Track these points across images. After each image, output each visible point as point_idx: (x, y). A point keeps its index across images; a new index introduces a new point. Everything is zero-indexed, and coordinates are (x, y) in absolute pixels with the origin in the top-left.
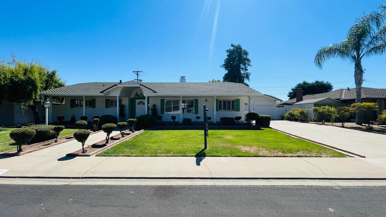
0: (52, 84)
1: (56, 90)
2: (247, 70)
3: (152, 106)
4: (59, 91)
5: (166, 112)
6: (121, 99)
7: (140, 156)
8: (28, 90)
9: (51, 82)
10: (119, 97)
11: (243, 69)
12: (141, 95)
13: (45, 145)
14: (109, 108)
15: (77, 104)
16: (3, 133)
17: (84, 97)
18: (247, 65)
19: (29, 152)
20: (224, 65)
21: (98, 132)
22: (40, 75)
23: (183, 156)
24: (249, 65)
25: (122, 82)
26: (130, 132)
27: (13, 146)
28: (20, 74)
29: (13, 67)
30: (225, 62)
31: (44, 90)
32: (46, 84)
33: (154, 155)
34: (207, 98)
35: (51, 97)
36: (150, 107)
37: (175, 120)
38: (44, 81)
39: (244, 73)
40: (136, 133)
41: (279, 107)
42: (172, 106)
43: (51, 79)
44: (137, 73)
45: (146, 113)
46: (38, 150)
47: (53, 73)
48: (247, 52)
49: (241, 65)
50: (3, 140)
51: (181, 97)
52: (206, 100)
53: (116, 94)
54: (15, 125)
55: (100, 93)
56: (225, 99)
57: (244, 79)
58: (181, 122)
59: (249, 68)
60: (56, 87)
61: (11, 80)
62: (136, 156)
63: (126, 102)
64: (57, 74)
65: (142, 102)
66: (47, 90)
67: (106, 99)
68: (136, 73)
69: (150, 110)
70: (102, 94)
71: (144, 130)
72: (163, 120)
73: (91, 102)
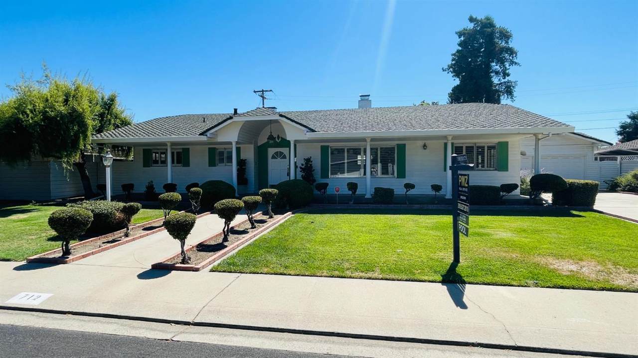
0: (110, 120)
1: (118, 133)
2: (508, 75)
3: (303, 160)
4: (123, 134)
5: (332, 174)
6: (240, 147)
7: (308, 276)
8: (72, 134)
9: (109, 117)
10: (237, 143)
11: (497, 73)
12: (278, 140)
13: (108, 242)
14: (215, 166)
15: (154, 159)
16: (35, 217)
17: (169, 144)
18: (507, 64)
19: (84, 257)
20: (450, 67)
21: (201, 216)
22: (90, 103)
23: (409, 281)
24: (513, 62)
25: (238, 112)
26: (265, 217)
27: (53, 243)
28: (57, 102)
29: (45, 91)
30: (453, 60)
31: (98, 134)
32: (101, 121)
33: (337, 273)
34: (426, 141)
35: (110, 146)
36: (299, 165)
37: (355, 191)
38: (97, 115)
39: (501, 83)
40: (279, 219)
41: (601, 161)
42: (346, 161)
43: (108, 110)
44: (262, 94)
45: (292, 177)
46: (99, 252)
47: (112, 100)
48: (507, 32)
49: (494, 64)
50: (36, 230)
51: (368, 140)
52: (425, 146)
53: (230, 136)
54: (53, 200)
55: (199, 135)
56: (470, 142)
57: (499, 96)
58: (368, 196)
59: (512, 70)
60: (118, 127)
61: (44, 113)
62: (298, 275)
63: (249, 154)
64: (118, 101)
65: (281, 153)
66: (102, 132)
67: (209, 148)
68: (260, 93)
69: (299, 170)
70: (204, 138)
71: (293, 214)
72: (330, 190)
73: (182, 155)
